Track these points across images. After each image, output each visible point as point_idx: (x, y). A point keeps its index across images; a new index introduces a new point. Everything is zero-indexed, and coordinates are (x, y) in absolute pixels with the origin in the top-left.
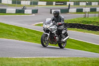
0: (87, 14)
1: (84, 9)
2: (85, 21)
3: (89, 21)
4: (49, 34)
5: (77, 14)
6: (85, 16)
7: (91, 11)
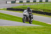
0: (25, 4)
1: (23, 1)
2: (24, 7)
3: (26, 7)
4: (26, 17)
5: (20, 4)
6: (24, 5)
7: (27, 2)
